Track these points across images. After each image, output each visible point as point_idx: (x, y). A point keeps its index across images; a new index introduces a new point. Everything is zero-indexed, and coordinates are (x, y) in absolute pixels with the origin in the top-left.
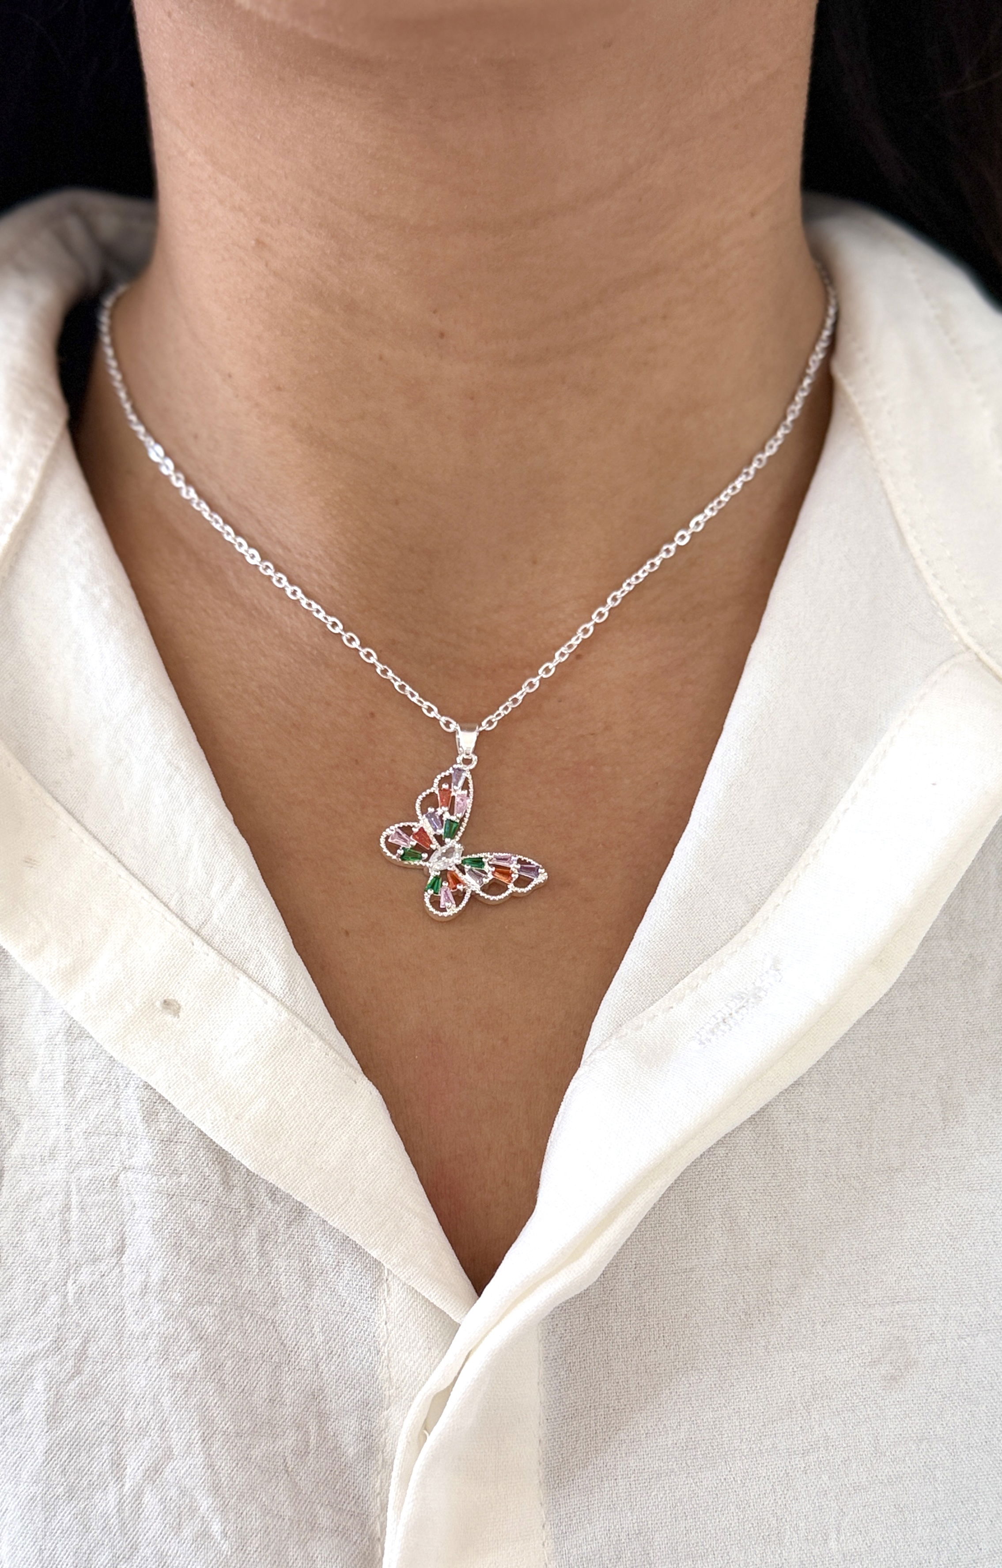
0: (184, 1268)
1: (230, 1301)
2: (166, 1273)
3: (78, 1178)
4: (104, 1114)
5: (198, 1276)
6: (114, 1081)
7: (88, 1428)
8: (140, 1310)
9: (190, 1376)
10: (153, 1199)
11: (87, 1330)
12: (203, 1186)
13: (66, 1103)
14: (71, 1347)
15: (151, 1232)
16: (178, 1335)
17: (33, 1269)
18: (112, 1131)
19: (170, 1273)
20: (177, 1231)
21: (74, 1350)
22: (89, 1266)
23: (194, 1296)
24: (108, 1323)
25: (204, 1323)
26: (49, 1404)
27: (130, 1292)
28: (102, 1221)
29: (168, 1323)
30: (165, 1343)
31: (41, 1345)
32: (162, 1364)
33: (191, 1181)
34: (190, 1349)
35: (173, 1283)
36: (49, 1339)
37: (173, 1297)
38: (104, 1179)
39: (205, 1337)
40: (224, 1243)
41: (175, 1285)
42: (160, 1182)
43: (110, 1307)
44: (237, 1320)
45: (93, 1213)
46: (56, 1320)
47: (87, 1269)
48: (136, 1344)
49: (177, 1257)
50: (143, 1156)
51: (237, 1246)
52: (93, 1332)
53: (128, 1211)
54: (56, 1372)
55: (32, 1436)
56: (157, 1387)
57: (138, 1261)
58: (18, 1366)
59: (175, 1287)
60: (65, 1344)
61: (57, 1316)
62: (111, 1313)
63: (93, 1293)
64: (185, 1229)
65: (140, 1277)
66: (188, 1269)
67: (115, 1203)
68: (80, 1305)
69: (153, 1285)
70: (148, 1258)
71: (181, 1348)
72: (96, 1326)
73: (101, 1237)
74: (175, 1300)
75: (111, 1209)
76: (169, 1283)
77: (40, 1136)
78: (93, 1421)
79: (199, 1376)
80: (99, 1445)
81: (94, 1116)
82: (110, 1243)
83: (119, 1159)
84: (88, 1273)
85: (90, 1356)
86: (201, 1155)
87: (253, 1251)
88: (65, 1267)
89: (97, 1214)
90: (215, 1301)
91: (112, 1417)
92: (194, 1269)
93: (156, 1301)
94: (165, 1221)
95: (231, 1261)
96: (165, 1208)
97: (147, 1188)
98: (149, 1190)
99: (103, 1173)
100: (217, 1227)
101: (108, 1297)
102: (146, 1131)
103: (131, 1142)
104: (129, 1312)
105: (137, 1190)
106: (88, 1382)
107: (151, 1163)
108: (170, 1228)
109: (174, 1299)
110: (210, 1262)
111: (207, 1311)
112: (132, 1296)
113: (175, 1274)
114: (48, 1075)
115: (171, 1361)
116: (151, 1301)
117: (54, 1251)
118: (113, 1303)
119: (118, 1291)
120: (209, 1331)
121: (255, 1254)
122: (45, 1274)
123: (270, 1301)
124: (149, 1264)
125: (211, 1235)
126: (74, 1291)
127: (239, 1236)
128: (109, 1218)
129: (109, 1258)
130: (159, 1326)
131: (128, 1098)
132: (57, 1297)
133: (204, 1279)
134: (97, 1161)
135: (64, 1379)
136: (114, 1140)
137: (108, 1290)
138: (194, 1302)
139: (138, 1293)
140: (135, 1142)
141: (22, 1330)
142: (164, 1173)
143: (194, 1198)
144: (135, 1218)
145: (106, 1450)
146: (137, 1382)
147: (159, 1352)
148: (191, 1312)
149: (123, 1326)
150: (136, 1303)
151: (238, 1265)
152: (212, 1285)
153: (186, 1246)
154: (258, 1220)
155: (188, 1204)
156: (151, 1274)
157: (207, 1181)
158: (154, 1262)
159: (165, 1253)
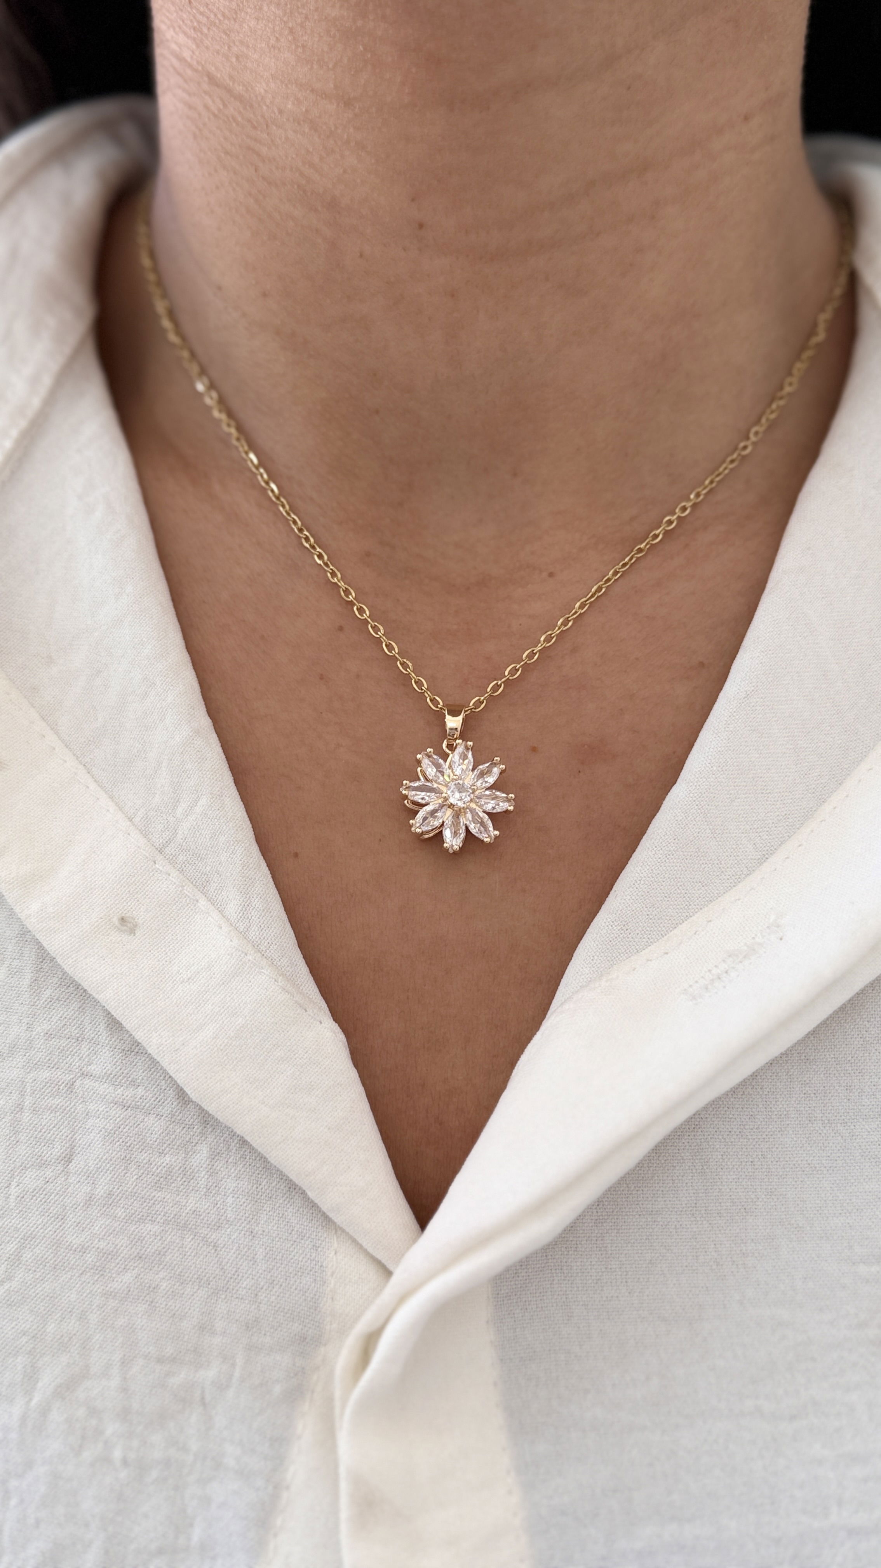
0: (131, 1183)
1: (173, 1220)
2: (112, 1186)
3: (34, 1078)
4: (68, 1017)
5: (143, 1193)
8: (82, 1222)
9: (123, 1295)
10: (108, 1109)
11: (24, 1236)
12: (158, 1100)
13: (31, 1001)
14: (6, 1252)
15: (102, 1143)
16: (117, 1252)
18: (73, 1035)
19: (116, 1187)
20: (128, 1144)
21: (8, 1255)
22: (34, 1170)
23: (137, 1213)
24: (46, 1231)
25: (144, 1242)
27: (73, 1202)
28: (53, 1125)
29: (109, 1238)
30: (103, 1259)
32: (97, 1281)
33: (147, 1094)
34: (128, 1267)
35: (118, 1198)
37: (116, 1212)
38: (60, 1083)
39: (144, 1256)
40: (173, 1160)
41: (120, 1200)
42: (116, 1093)
43: (51, 1215)
44: (177, 1241)
45: (44, 1117)
47: (32, 1173)
48: (73, 1256)
49: (125, 1171)
50: (102, 1064)
51: (187, 1163)
52: (29, 1239)
53: (81, 1118)
57: (85, 1170)
59: (120, 1202)
62: (50, 1222)
63: (35, 1198)
64: (135, 1143)
65: (85, 1187)
66: (135, 1184)
67: (68, 1109)
68: (20, 1209)
69: (98, 1197)
70: (95, 1169)
71: (118, 1266)
72: (34, 1233)
73: (50, 1142)
74: (118, 1216)
75: (63, 1114)
76: (114, 1197)
79: (132, 1297)
80: (15, 1355)
81: (57, 1018)
82: (57, 1150)
83: (77, 1064)
84: (33, 1177)
85: (23, 1262)
87: (201, 1169)
88: (10, 1168)
89: (48, 1115)
90: (157, 1220)
92: (140, 1185)
93: (99, 1215)
94: (117, 1132)
95: (179, 1179)
96: (118, 1120)
97: (103, 1097)
98: (105, 1100)
99: (60, 1077)
100: (169, 1142)
101: (50, 1205)
102: (108, 1039)
103: (92, 1049)
105: (92, 1095)
106: (16, 1290)
107: (109, 1072)
108: (121, 1140)
109: (117, 1214)
110: (158, 1178)
111: (148, 1229)
112: (75, 1206)
113: (121, 1188)
115: (107, 1278)
116: (94, 1214)
118: (55, 1212)
119: (61, 1199)
120: (148, 1250)
121: (204, 1173)
123: (213, 1223)
124: (95, 1176)
125: (161, 1151)
126: (16, 1194)
127: (190, 1153)
128: (60, 1123)
129: (55, 1164)
130: (99, 1241)
133: (149, 1196)
134: (55, 1065)
136: (75, 1045)
137: (51, 1198)
138: (136, 1219)
139: (82, 1204)
140: (96, 1049)
142: (121, 1084)
143: (148, 1112)
144: (87, 1127)
146: (67, 1295)
147: (95, 1268)
148: (132, 1229)
149: (61, 1237)
150: (79, 1214)
151: (186, 1183)
152: (156, 1202)
153: (136, 1160)
154: (210, 1139)
155: (143, 1117)
156: (97, 1186)
157: (162, 1095)
158: (102, 1173)
159: (114, 1166)
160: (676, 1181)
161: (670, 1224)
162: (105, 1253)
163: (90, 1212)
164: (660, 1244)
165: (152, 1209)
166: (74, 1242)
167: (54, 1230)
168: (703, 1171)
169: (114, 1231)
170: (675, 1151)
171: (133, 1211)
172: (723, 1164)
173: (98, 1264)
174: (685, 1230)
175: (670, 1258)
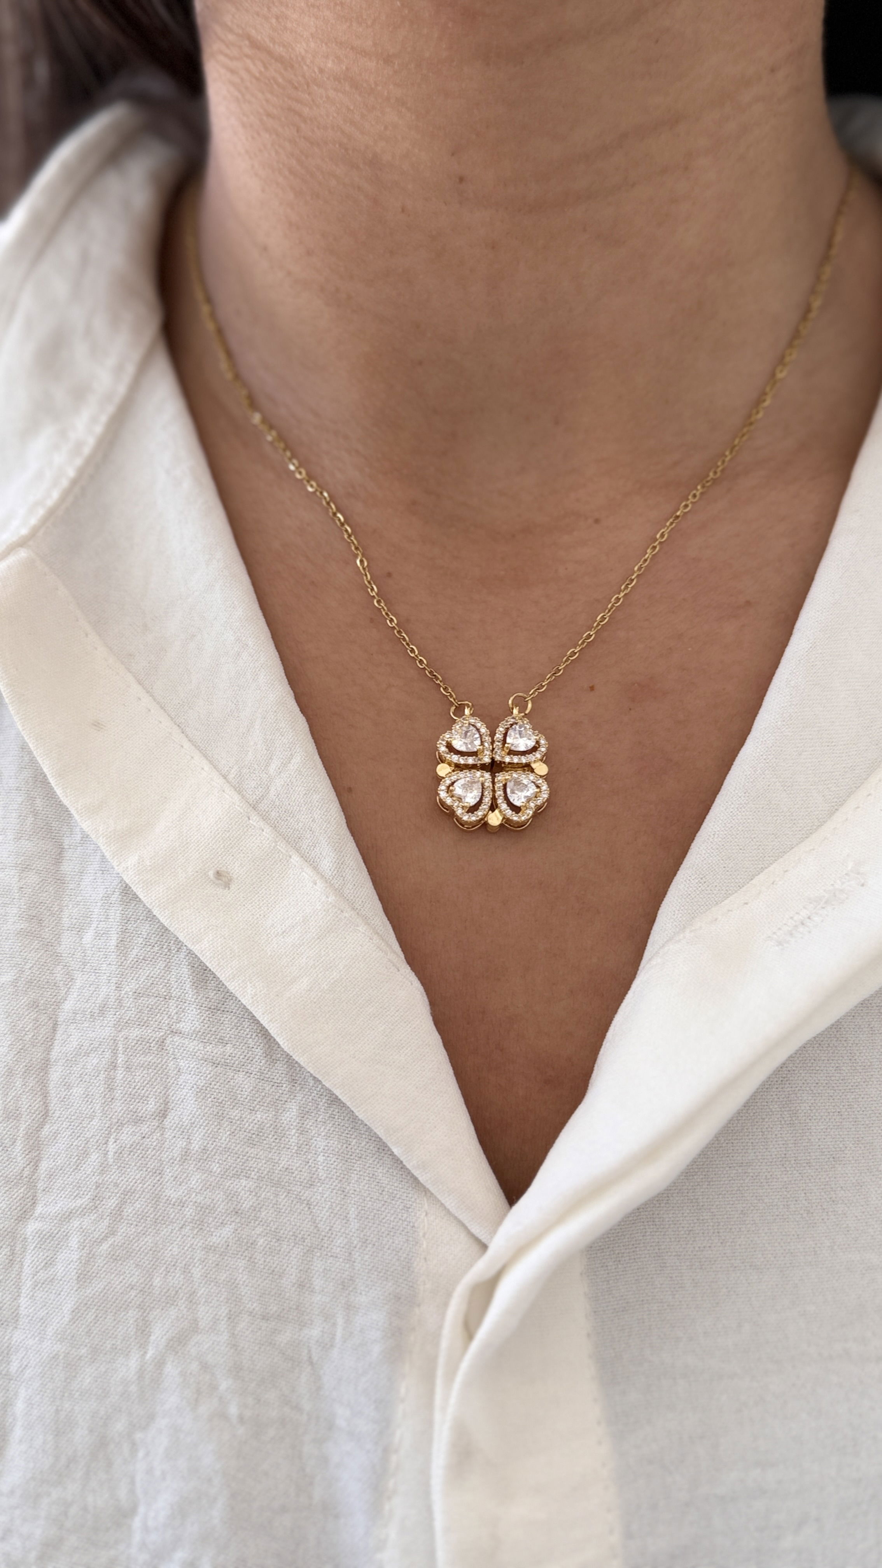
0: (224, 1138)
1: (267, 1176)
2: (206, 1142)
3: (125, 1037)
4: (155, 976)
6: (166, 944)
7: (116, 1290)
8: (179, 1177)
9: (222, 1249)
10: (198, 1066)
11: (124, 1191)
12: (246, 1058)
13: (118, 962)
14: (107, 1207)
15: (194, 1099)
16: (214, 1207)
17: (77, 1125)
18: (161, 993)
19: (210, 1142)
20: (220, 1101)
21: (109, 1211)
22: (130, 1126)
23: (232, 1168)
24: (145, 1186)
25: (239, 1198)
26: (81, 1263)
27: (170, 1157)
28: (147, 1084)
29: (205, 1193)
30: (201, 1213)
31: (79, 1202)
32: (197, 1234)
33: (236, 1053)
34: (225, 1222)
35: (213, 1153)
36: (88, 1197)
37: (211, 1167)
38: (151, 1040)
39: (240, 1212)
40: (264, 1117)
41: (214, 1155)
42: (206, 1050)
43: (149, 1170)
44: (272, 1197)
45: (137, 1075)
46: (94, 1179)
47: (128, 1129)
48: (172, 1210)
49: (218, 1127)
50: (190, 1021)
51: (278, 1120)
52: (129, 1194)
53: (172, 1075)
54: (90, 1231)
55: (62, 1293)
56: (189, 1257)
57: (179, 1126)
58: (55, 1221)
60: (102, 1203)
61: (96, 1174)
62: (148, 1177)
63: (132, 1154)
64: (227, 1100)
65: (181, 1143)
66: (228, 1139)
67: (159, 1066)
68: (119, 1164)
69: (193, 1152)
70: (189, 1125)
71: (216, 1220)
72: (133, 1188)
73: (144, 1098)
74: (214, 1171)
75: (155, 1072)
76: (208, 1152)
77: (91, 992)
78: (122, 1284)
79: (231, 1251)
80: (126, 1309)
81: (144, 977)
82: (152, 1106)
83: (167, 1021)
84: (130, 1133)
85: (125, 1217)
86: (246, 1026)
87: (292, 1127)
88: (107, 1125)
89: (142, 1075)
90: (251, 1174)
91: (140, 1281)
92: (233, 1140)
93: (195, 1170)
94: (209, 1089)
95: (270, 1136)
96: (209, 1076)
97: (193, 1054)
98: (195, 1057)
99: (150, 1035)
100: (258, 1100)
101: (148, 1160)
102: (195, 997)
103: (179, 1006)
104: (168, 1177)
105: (183, 1055)
106: (120, 1244)
107: (197, 1029)
108: (213, 1097)
109: (213, 1169)
110: (250, 1135)
111: (243, 1185)
112: (171, 1161)
113: (215, 1143)
114: (102, 932)
115: (206, 1232)
116: (190, 1169)
117: (97, 1108)
118: (152, 1167)
119: (158, 1154)
120: (244, 1205)
121: (294, 1131)
122: (88, 1131)
123: (306, 1181)
124: (190, 1131)
126: (114, 1150)
127: (280, 1111)
128: (154, 1079)
129: (150, 1120)
130: (196, 1195)
131: (179, 962)
132: (98, 1155)
133: (243, 1152)
134: (145, 1023)
135: (97, 1239)
136: (163, 1003)
137: (148, 1153)
139: (178, 1159)
140: (183, 1007)
141: (63, 1185)
142: (210, 1042)
143: (238, 1069)
144: (180, 1083)
145: (132, 1314)
146: (169, 1249)
148: (228, 1184)
149: (160, 1191)
150: (175, 1169)
151: (277, 1141)
153: (228, 1116)
154: (299, 1097)
155: (232, 1074)
156: (192, 1141)
157: (250, 1053)
158: (196, 1129)
159: (207, 1122)
160: (766, 1133)
161: (761, 1174)
162: (202, 1207)
163: (186, 1167)
164: (751, 1195)
165: (245, 1165)
166: (172, 1196)
167: (152, 1184)
168: (792, 1122)
169: (210, 1185)
170: (763, 1104)
171: (227, 1167)
172: (812, 1115)
173: (196, 1218)
174: (775, 1180)
175: (761, 1208)
